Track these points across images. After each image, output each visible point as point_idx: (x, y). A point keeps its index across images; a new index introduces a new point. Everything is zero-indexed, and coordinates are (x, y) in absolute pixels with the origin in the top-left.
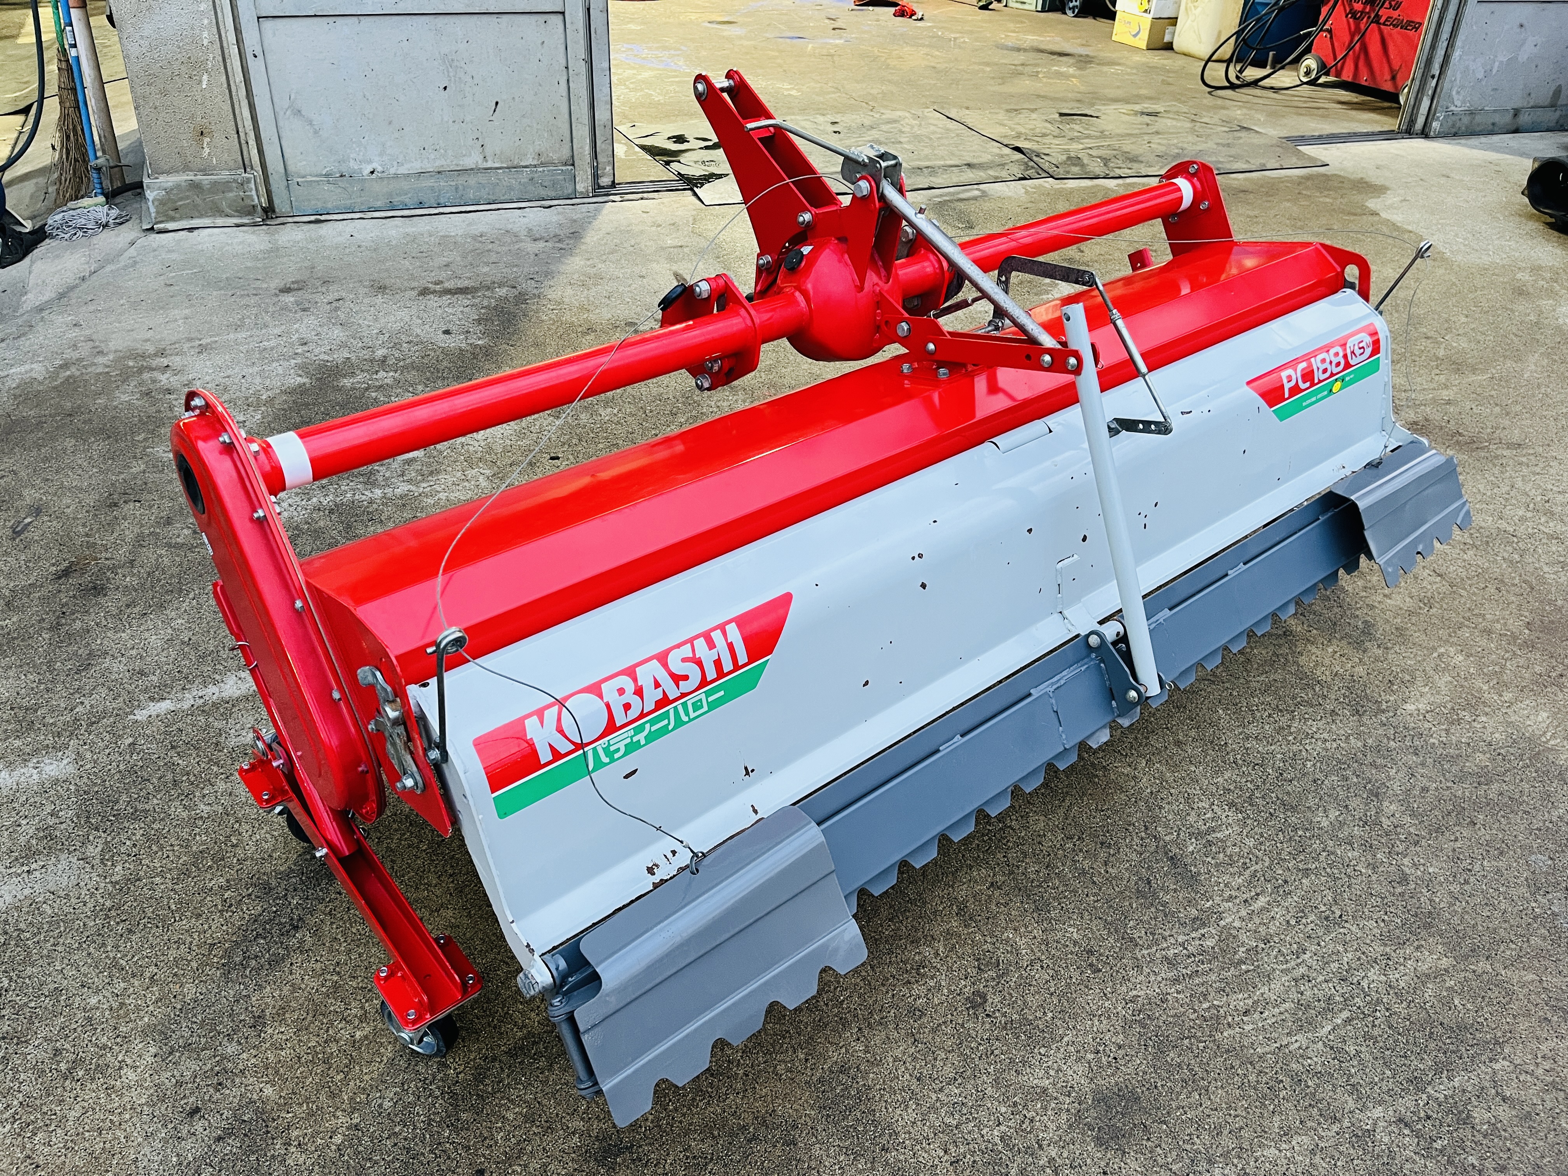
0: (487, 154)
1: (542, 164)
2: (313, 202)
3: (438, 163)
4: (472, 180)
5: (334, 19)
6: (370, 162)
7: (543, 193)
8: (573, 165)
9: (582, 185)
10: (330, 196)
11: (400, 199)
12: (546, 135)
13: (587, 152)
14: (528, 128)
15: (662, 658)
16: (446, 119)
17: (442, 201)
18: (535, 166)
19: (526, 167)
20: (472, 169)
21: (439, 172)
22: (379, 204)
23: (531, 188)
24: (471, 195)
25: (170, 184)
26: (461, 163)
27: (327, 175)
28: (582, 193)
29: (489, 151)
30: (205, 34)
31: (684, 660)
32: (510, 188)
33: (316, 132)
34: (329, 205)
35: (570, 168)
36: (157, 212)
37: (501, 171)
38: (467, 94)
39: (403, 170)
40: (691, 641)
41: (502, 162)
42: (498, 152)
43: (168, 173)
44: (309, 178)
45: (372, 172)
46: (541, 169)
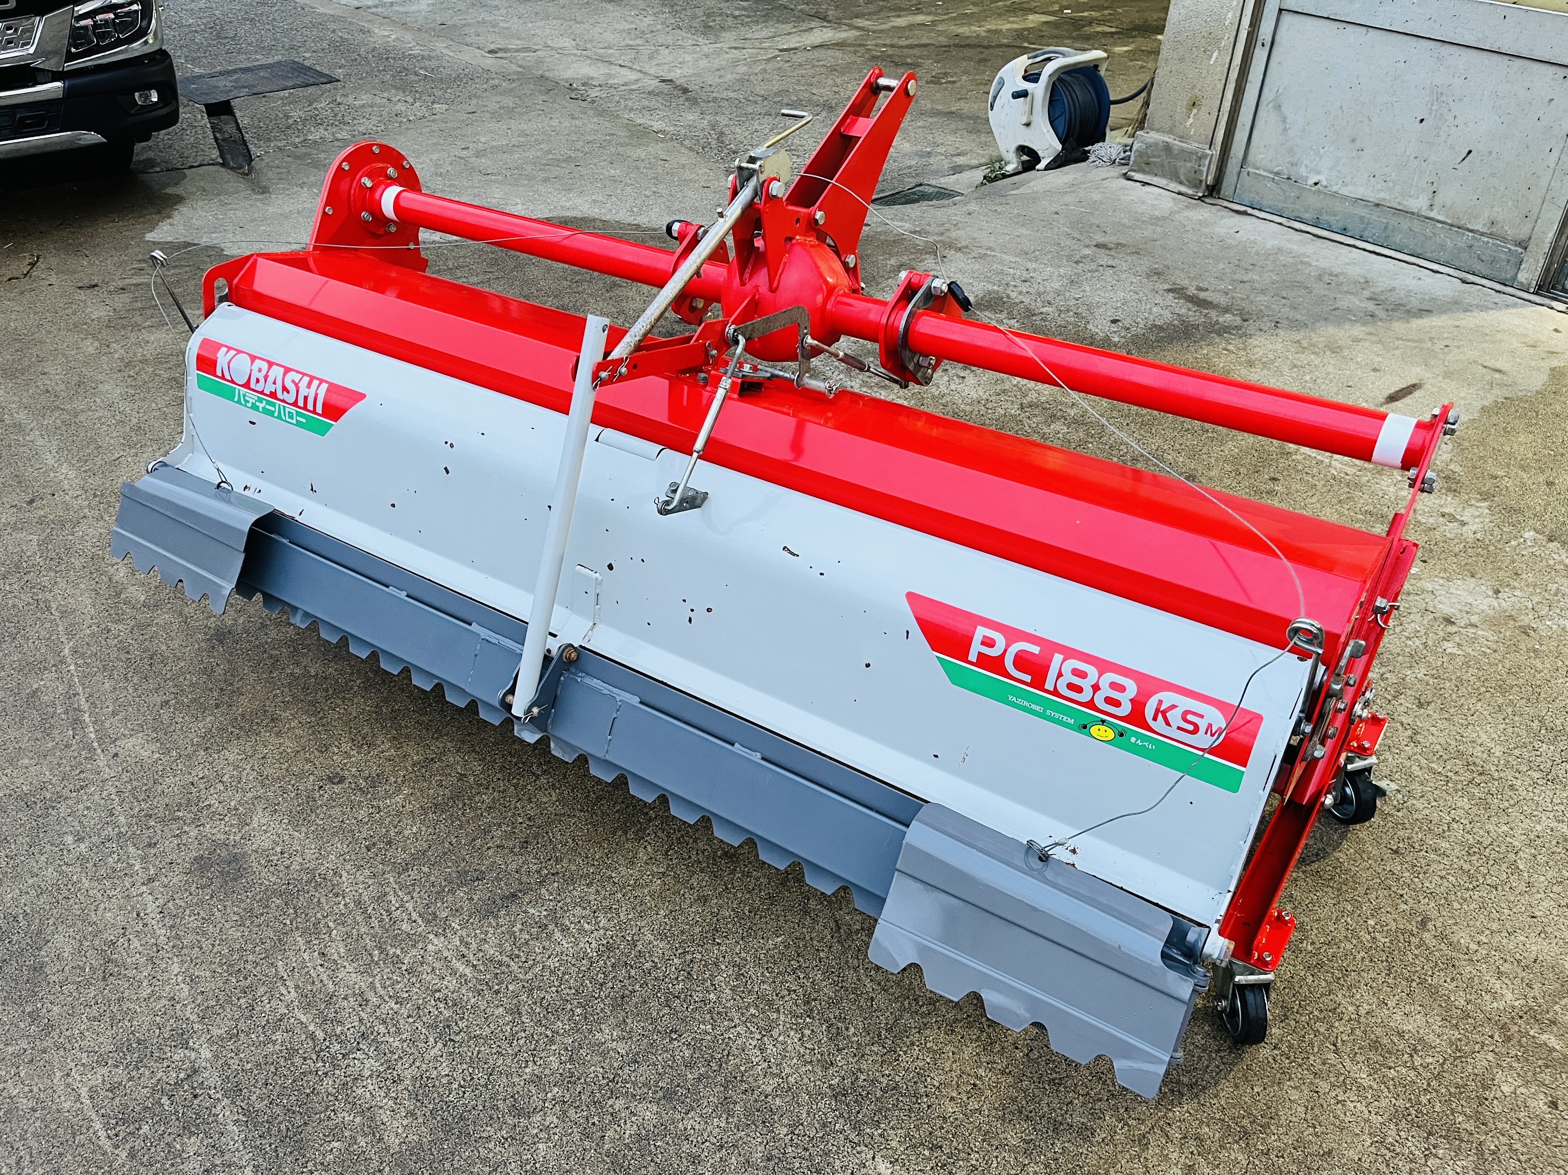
0: (1436, 202)
1: (1491, 235)
2: (1252, 195)
3: (1382, 195)
4: (1405, 224)
5: (1344, 25)
6: (1318, 173)
7: (1478, 267)
8: (1526, 248)
9: (1526, 276)
10: (1270, 194)
11: (1327, 218)
12: (1510, 204)
13: (1548, 240)
14: (1493, 190)
15: (287, 370)
16: (1408, 153)
17: (1366, 234)
18: (1482, 234)
19: (1471, 231)
20: (1413, 213)
21: (1377, 205)
22: (1306, 216)
23: (1465, 255)
24: (1398, 238)
25: (1152, 140)
26: (1405, 202)
27: (1277, 174)
28: (1522, 284)
29: (1439, 200)
30: (1230, 15)
31: (293, 381)
32: (1442, 247)
33: (1285, 130)
34: (1265, 203)
35: (1520, 250)
36: (1134, 162)
37: (1440, 225)
38: (1441, 133)
39: (1344, 191)
40: (304, 374)
41: (1447, 217)
42: (1448, 204)
43: (1158, 131)
44: (1262, 172)
45: (1316, 184)
46: (1486, 239)
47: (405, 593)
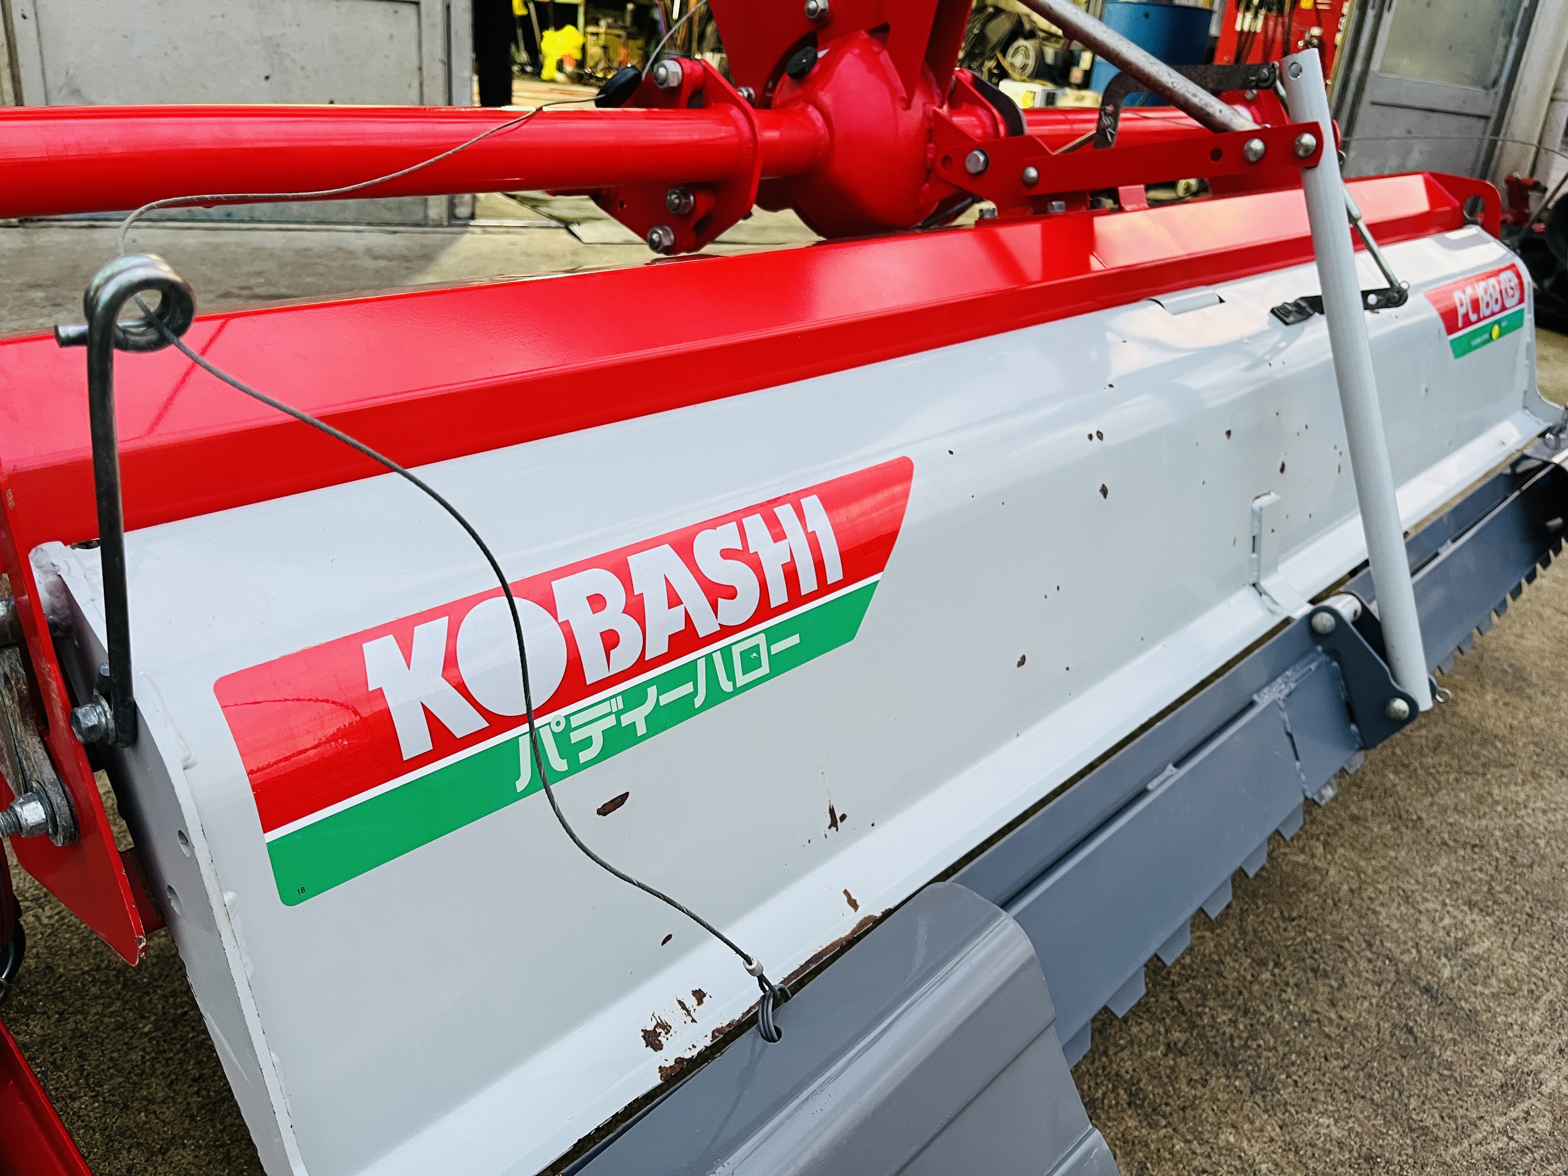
47: (1170, 767)
